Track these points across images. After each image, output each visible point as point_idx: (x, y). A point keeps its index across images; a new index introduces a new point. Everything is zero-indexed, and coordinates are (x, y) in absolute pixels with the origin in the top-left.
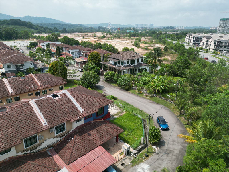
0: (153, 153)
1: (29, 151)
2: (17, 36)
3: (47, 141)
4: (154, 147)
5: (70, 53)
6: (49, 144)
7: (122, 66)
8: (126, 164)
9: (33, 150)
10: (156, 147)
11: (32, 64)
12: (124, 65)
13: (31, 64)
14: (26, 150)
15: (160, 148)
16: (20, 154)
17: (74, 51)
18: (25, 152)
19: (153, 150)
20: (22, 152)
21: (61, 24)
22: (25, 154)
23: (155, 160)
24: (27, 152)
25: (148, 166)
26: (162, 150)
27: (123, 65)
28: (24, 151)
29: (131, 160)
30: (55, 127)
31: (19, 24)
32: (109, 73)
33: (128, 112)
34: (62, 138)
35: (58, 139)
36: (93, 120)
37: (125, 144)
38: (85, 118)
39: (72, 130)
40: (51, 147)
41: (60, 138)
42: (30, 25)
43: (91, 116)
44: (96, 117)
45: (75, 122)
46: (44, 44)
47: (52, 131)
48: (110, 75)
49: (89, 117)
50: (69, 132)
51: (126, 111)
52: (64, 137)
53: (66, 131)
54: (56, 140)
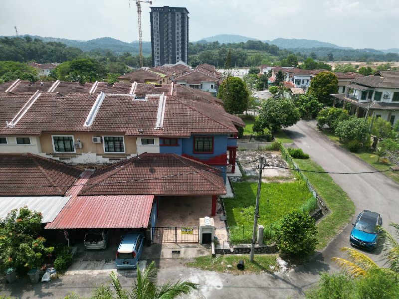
0: (267, 271)
1: (58, 159)
2: (243, 63)
3: (87, 155)
4: (282, 263)
5: (293, 82)
6: (89, 161)
7: (375, 102)
8: (182, 255)
9: (64, 159)
10: (288, 266)
11: (214, 86)
12: (382, 100)
13: (212, 86)
14: (55, 155)
15: (296, 271)
16: (44, 155)
17: (301, 78)
18: (51, 157)
19: (272, 267)
20: (47, 154)
21: (331, 49)
22: (50, 159)
23: (251, 285)
24: (54, 158)
25: (221, 285)
26: (298, 278)
27: (379, 99)
28: (50, 154)
29: (200, 255)
30: (103, 137)
31: (258, 49)
32: (329, 112)
33: (299, 181)
34: (113, 162)
35: (107, 160)
36: (182, 155)
37: (207, 218)
38: (162, 143)
39: (133, 155)
40: (93, 168)
41: (110, 160)
42: (273, 50)
43: (177, 145)
44: (194, 153)
45: (139, 142)
46: (266, 70)
47: (95, 140)
48: (330, 114)
49: (170, 145)
50: (128, 158)
51: (298, 180)
52: (117, 161)
53: (124, 152)
54: (102, 160)
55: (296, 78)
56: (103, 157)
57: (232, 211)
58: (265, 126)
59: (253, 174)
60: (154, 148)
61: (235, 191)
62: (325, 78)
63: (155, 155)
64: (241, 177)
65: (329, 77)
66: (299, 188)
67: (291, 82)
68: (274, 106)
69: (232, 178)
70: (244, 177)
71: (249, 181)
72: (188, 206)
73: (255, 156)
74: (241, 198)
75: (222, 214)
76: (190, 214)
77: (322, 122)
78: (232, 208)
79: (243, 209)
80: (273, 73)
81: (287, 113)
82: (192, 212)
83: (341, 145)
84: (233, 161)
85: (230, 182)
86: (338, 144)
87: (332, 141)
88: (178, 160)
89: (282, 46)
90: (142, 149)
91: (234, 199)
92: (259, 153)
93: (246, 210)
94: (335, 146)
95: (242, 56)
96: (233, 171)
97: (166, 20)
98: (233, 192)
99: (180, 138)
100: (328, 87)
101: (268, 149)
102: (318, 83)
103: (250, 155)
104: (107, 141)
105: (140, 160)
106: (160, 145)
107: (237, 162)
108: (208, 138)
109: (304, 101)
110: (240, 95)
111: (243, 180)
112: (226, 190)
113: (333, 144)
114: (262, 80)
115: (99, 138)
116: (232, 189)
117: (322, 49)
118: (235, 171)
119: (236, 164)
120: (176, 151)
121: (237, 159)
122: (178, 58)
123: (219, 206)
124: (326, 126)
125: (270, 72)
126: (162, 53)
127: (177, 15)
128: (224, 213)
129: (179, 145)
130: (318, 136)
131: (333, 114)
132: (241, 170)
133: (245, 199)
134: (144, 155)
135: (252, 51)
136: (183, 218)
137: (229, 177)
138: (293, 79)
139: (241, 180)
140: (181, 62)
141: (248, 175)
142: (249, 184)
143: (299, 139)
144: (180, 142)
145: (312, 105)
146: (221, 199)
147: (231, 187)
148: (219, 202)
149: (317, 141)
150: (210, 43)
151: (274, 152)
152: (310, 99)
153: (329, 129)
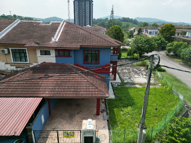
13: (103, 33)
17: (152, 31)
30: (10, 49)
31: (127, 21)
32: (175, 44)
33: (164, 87)
34: (19, 69)
35: (14, 68)
36: (74, 65)
37: (90, 120)
38: (57, 55)
39: (35, 64)
40: (3, 74)
41: (16, 67)
42: (135, 22)
43: (69, 56)
44: (84, 63)
45: (38, 53)
46: (132, 29)
47: (3, 51)
48: (175, 45)
49: (64, 56)
50: (31, 66)
51: (163, 85)
52: (22, 68)
53: (28, 62)
54: (10, 68)
55: (149, 31)
56: (11, 66)
57: (114, 111)
58: (135, 52)
59: (129, 81)
60: (51, 59)
61: (116, 94)
62: (168, 27)
63: (51, 64)
64: (121, 83)
65: (171, 26)
66: (166, 92)
67: (146, 33)
68: (140, 40)
69: (114, 83)
70: (123, 83)
71: (127, 86)
72: (78, 105)
73: (129, 69)
74: (121, 100)
75: (105, 114)
76: (78, 113)
77: (169, 51)
78: (114, 108)
79: (123, 109)
80: (136, 30)
81: (148, 44)
82: (81, 111)
83: (183, 63)
84: (115, 72)
85: (112, 86)
86: (182, 63)
87: (177, 61)
88: (70, 68)
89: (139, 21)
90: (42, 59)
91: (115, 100)
92: (132, 68)
93: (125, 110)
94: (180, 64)
95: (119, 24)
96: (115, 79)
97: (81, 5)
98: (115, 95)
99: (71, 50)
100: (170, 32)
101: (138, 65)
102: (164, 30)
103: (125, 69)
104: (14, 52)
105: (38, 67)
106: (56, 56)
107: (117, 73)
108: (95, 51)
109: (156, 40)
110: (119, 36)
111: (122, 85)
112: (108, 94)
113: (178, 63)
114: (130, 33)
115: (6, 50)
116: (114, 91)
117: (159, 22)
118: (116, 79)
119: (117, 74)
120: (69, 62)
121: (118, 71)
122: (87, 24)
123: (103, 106)
124: (172, 53)
125: (135, 30)
126: (79, 22)
127: (87, 2)
128: (107, 113)
129: (71, 57)
130: (167, 59)
131: (177, 45)
132: (121, 79)
133: (124, 100)
134: (43, 64)
135: (124, 22)
136: (71, 117)
137: (111, 83)
138: (147, 32)
139: (120, 85)
140: (88, 26)
141: (126, 81)
142: (127, 88)
143: (156, 60)
144: (72, 54)
145: (161, 41)
146: (105, 100)
147: (113, 90)
148: (103, 102)
149: (168, 62)
150: (104, 19)
151: (142, 67)
152: (160, 39)
153: (174, 55)
